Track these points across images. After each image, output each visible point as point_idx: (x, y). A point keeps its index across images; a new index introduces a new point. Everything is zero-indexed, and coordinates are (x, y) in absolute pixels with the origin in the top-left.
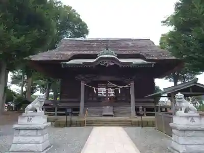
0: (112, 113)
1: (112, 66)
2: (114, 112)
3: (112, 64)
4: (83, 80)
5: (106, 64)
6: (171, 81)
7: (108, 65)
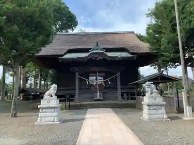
0: (102, 98)
1: (102, 59)
2: (103, 97)
4: (77, 71)
5: (96, 58)
6: (155, 68)
7: (98, 59)
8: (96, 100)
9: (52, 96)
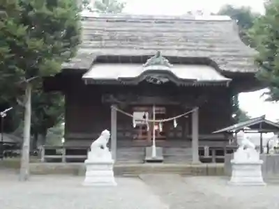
1: (166, 83)
2: (165, 157)
3: (165, 80)
4: (114, 103)
5: (155, 80)
7: (158, 82)
8: (149, 161)
9: (102, 148)
